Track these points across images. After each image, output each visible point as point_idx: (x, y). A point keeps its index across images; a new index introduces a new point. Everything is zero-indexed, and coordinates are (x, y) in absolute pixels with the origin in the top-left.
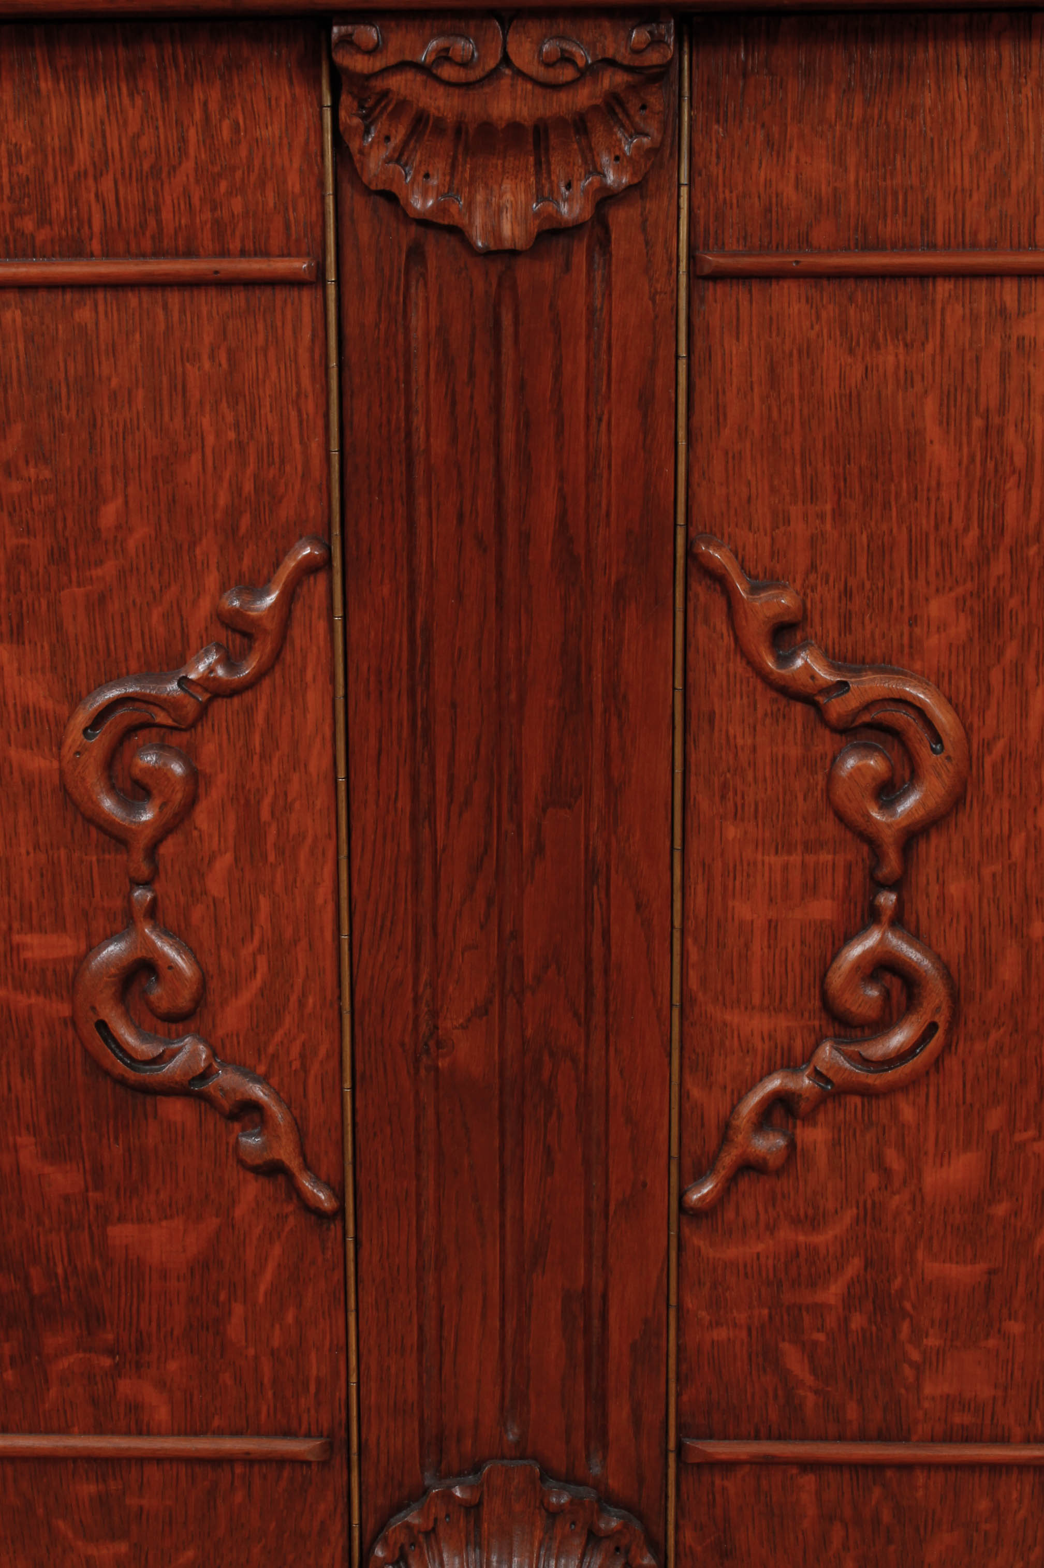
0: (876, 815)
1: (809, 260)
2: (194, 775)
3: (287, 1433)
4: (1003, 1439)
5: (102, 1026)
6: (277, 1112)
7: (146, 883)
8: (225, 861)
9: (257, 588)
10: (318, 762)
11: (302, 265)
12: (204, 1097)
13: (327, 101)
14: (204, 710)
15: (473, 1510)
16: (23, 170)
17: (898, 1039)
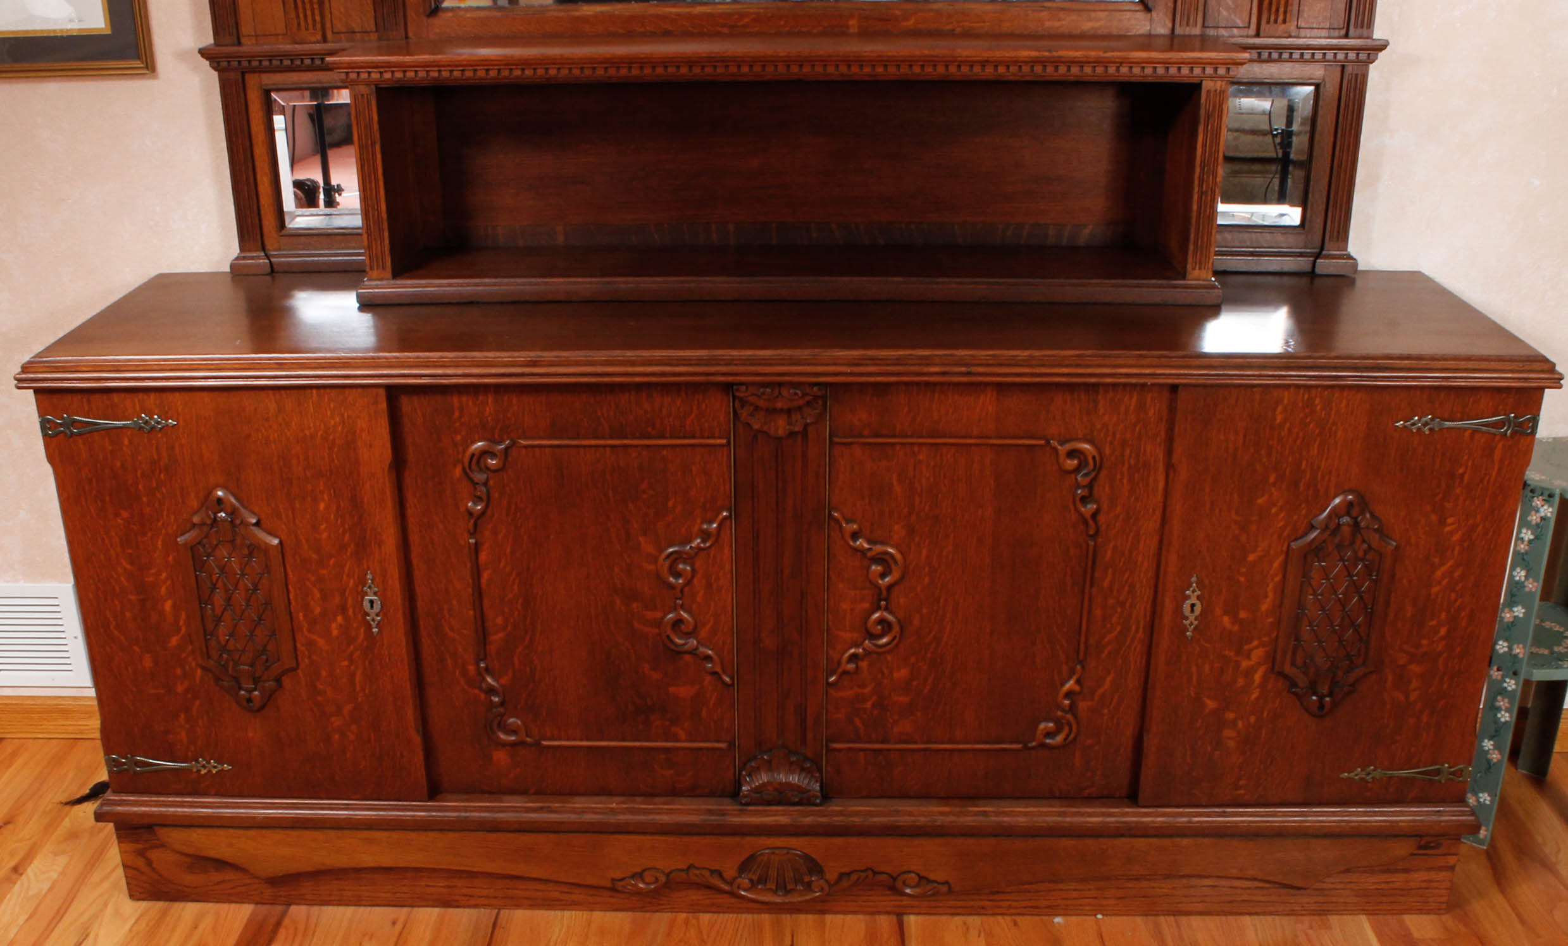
0: (880, 582)
1: (862, 440)
2: (694, 571)
3: (718, 741)
4: (915, 743)
5: (668, 637)
6: (715, 658)
7: (680, 599)
8: (702, 592)
9: (711, 522)
10: (727, 567)
11: (724, 441)
12: (696, 655)
13: (731, 400)
14: (696, 554)
15: (769, 762)
16: (648, 416)
17: (884, 640)
